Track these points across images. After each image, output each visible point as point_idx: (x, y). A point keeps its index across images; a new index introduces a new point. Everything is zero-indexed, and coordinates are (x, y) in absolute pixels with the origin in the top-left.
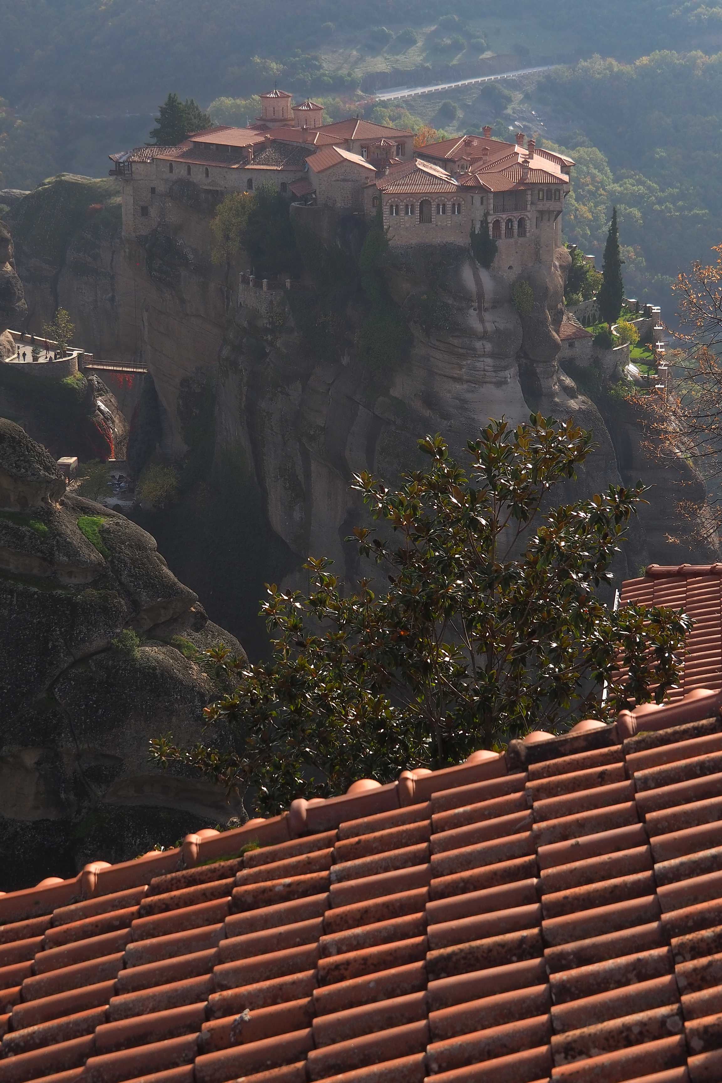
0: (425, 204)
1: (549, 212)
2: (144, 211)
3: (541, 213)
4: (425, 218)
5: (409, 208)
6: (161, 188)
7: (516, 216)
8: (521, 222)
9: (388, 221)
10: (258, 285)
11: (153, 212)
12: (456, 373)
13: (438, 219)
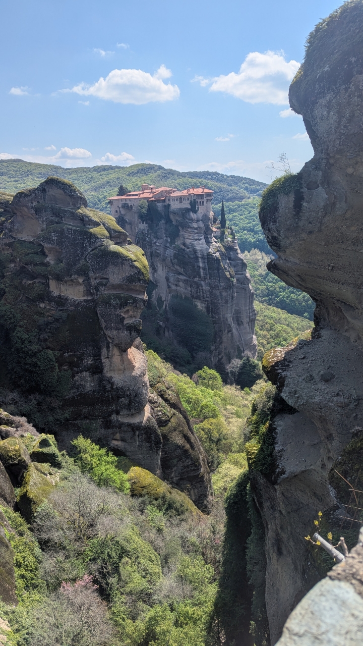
0: (181, 198)
1: (209, 199)
2: (117, 211)
3: (207, 200)
4: (181, 202)
5: (177, 200)
6: (120, 206)
7: (202, 200)
8: (203, 202)
9: (172, 203)
10: (143, 223)
11: (118, 212)
12: (190, 237)
13: (184, 202)
